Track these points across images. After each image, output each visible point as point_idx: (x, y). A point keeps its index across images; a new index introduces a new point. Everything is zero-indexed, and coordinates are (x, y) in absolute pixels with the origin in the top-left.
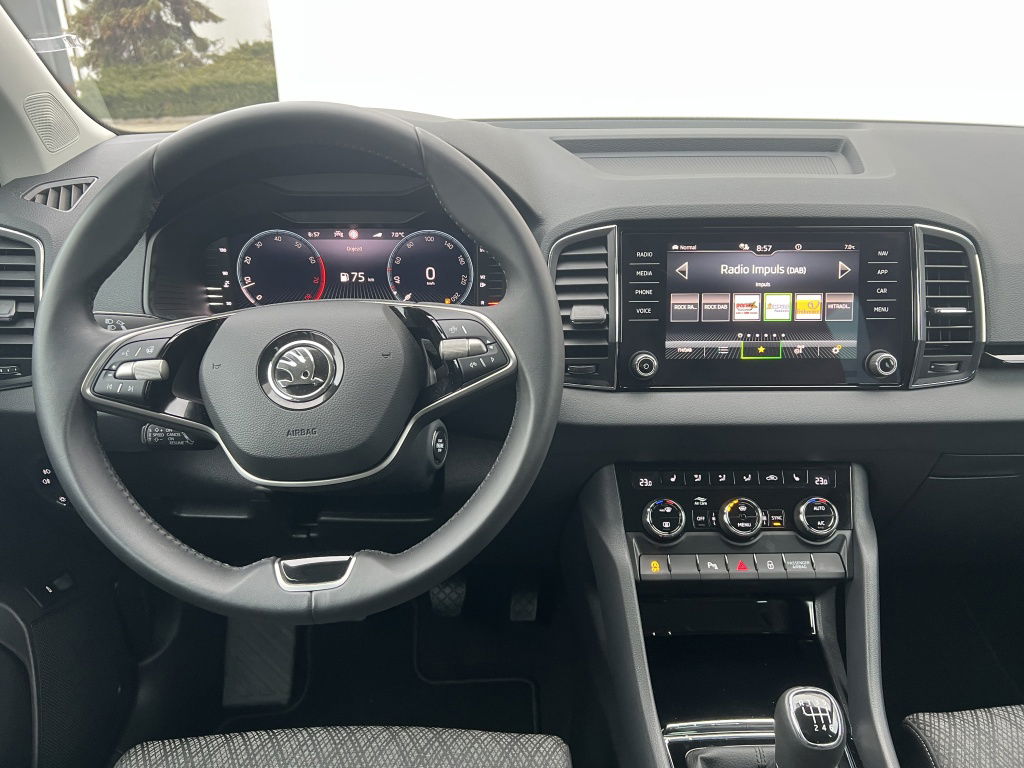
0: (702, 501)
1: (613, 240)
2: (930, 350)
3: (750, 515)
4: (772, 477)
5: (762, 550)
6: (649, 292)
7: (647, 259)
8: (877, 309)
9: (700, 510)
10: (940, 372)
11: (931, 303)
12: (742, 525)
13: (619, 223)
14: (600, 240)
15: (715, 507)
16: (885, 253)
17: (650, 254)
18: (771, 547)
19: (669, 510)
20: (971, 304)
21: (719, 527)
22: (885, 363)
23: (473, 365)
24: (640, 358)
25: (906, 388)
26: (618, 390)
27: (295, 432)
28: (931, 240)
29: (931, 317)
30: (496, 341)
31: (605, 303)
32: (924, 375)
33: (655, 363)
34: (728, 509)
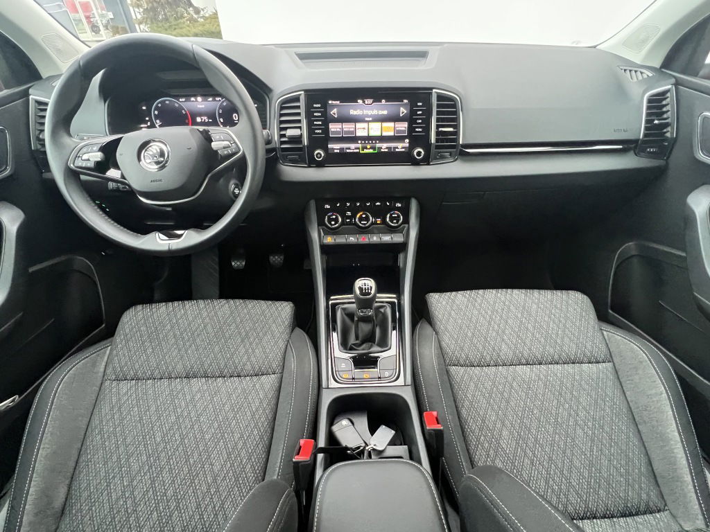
0: (349, 213)
1: (302, 98)
2: (437, 147)
3: (367, 219)
4: (378, 204)
5: (372, 233)
6: (320, 123)
7: (318, 108)
8: (417, 130)
9: (348, 217)
10: (443, 157)
11: (438, 127)
12: (362, 222)
13: (306, 91)
14: (297, 99)
15: (354, 216)
16: (421, 104)
17: (319, 105)
18: (375, 231)
19: (334, 217)
20: (456, 127)
21: (355, 224)
22: (419, 154)
23: (226, 152)
24: (316, 152)
25: (428, 164)
26: (309, 167)
27: (154, 181)
28: (440, 97)
29: (438, 133)
30: (235, 142)
31: (300, 128)
32: (436, 159)
33: (323, 155)
34: (358, 216)
